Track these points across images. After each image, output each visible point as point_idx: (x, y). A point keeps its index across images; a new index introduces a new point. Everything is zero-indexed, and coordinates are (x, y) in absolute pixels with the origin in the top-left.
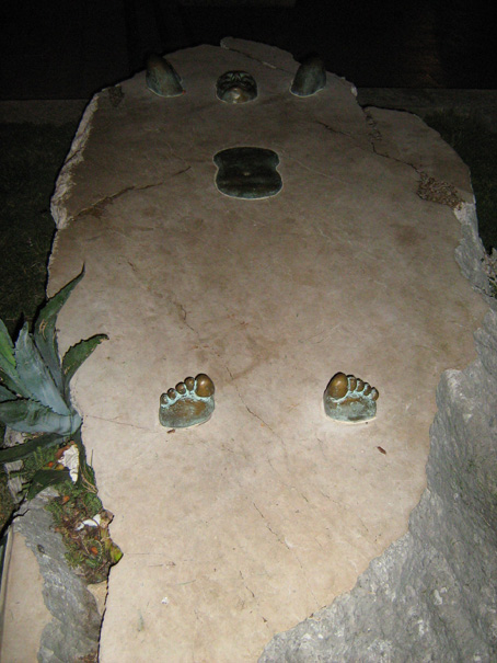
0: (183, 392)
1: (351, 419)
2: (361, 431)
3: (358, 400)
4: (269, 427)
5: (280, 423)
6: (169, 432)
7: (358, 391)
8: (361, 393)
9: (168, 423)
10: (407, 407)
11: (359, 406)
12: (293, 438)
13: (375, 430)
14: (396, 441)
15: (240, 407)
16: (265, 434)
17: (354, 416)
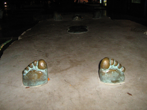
0: (32, 67)
1: (113, 82)
2: (118, 87)
3: (115, 70)
4: (74, 86)
5: (78, 85)
6: (27, 88)
7: (115, 66)
8: (116, 67)
9: (27, 84)
10: (139, 78)
11: (116, 74)
12: (85, 90)
13: (125, 87)
14: (136, 90)
15: (61, 80)
16: (71, 89)
17: (114, 80)
